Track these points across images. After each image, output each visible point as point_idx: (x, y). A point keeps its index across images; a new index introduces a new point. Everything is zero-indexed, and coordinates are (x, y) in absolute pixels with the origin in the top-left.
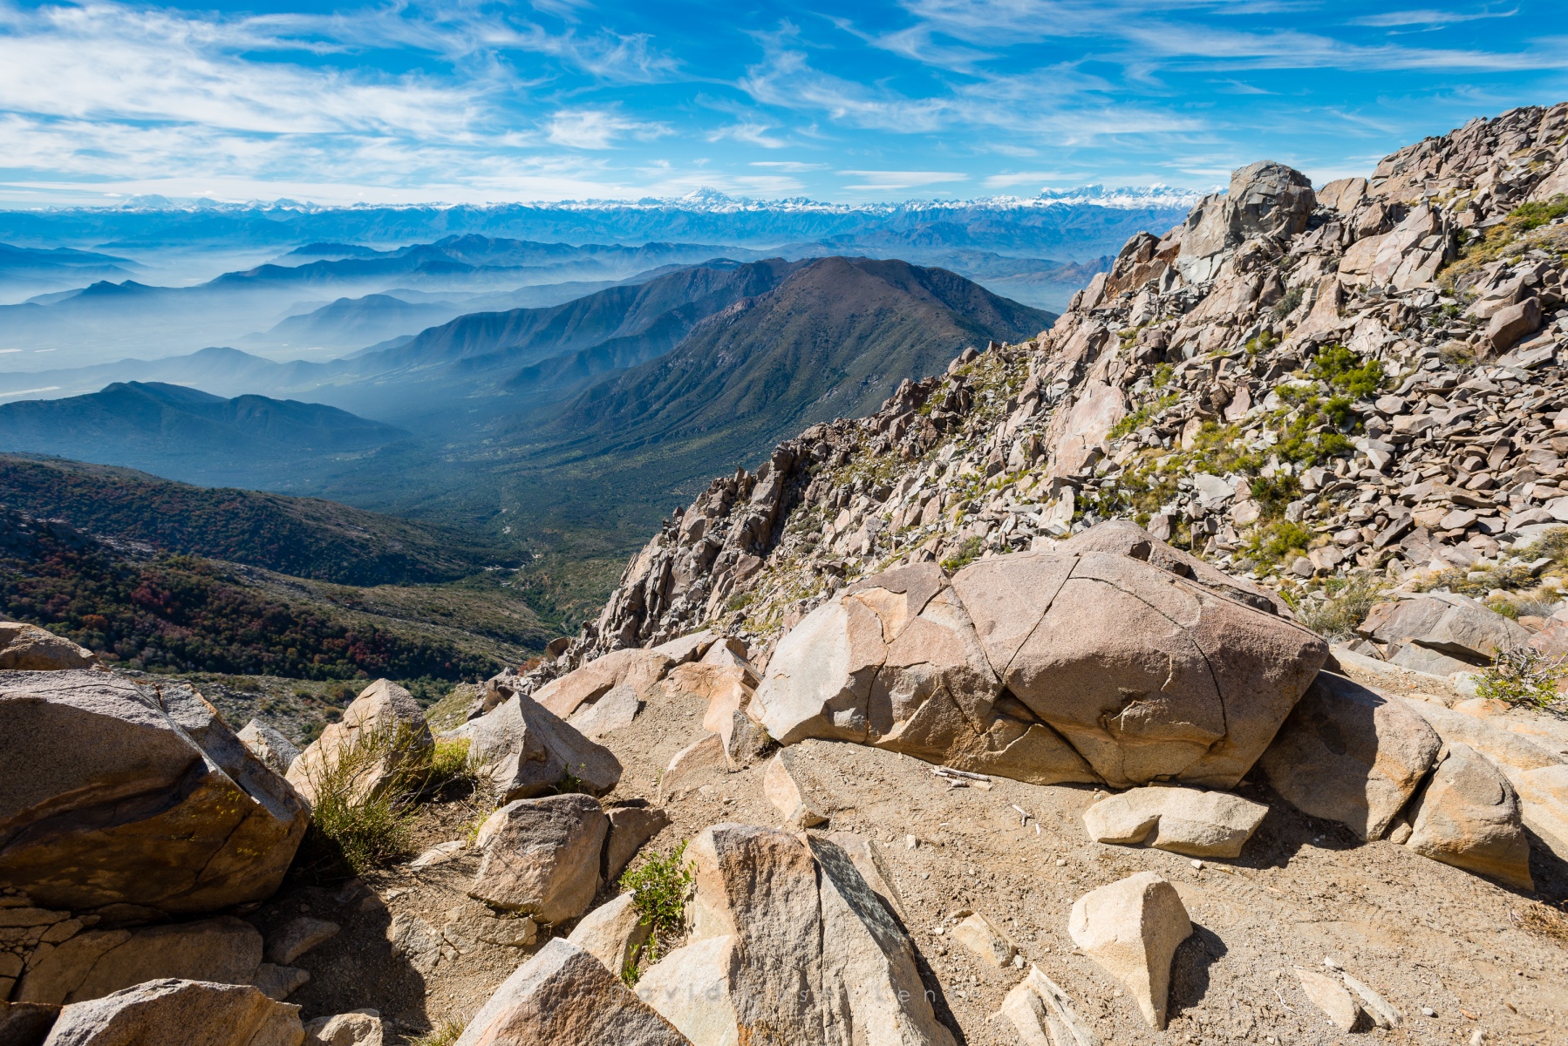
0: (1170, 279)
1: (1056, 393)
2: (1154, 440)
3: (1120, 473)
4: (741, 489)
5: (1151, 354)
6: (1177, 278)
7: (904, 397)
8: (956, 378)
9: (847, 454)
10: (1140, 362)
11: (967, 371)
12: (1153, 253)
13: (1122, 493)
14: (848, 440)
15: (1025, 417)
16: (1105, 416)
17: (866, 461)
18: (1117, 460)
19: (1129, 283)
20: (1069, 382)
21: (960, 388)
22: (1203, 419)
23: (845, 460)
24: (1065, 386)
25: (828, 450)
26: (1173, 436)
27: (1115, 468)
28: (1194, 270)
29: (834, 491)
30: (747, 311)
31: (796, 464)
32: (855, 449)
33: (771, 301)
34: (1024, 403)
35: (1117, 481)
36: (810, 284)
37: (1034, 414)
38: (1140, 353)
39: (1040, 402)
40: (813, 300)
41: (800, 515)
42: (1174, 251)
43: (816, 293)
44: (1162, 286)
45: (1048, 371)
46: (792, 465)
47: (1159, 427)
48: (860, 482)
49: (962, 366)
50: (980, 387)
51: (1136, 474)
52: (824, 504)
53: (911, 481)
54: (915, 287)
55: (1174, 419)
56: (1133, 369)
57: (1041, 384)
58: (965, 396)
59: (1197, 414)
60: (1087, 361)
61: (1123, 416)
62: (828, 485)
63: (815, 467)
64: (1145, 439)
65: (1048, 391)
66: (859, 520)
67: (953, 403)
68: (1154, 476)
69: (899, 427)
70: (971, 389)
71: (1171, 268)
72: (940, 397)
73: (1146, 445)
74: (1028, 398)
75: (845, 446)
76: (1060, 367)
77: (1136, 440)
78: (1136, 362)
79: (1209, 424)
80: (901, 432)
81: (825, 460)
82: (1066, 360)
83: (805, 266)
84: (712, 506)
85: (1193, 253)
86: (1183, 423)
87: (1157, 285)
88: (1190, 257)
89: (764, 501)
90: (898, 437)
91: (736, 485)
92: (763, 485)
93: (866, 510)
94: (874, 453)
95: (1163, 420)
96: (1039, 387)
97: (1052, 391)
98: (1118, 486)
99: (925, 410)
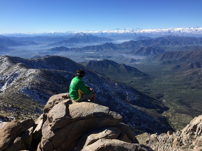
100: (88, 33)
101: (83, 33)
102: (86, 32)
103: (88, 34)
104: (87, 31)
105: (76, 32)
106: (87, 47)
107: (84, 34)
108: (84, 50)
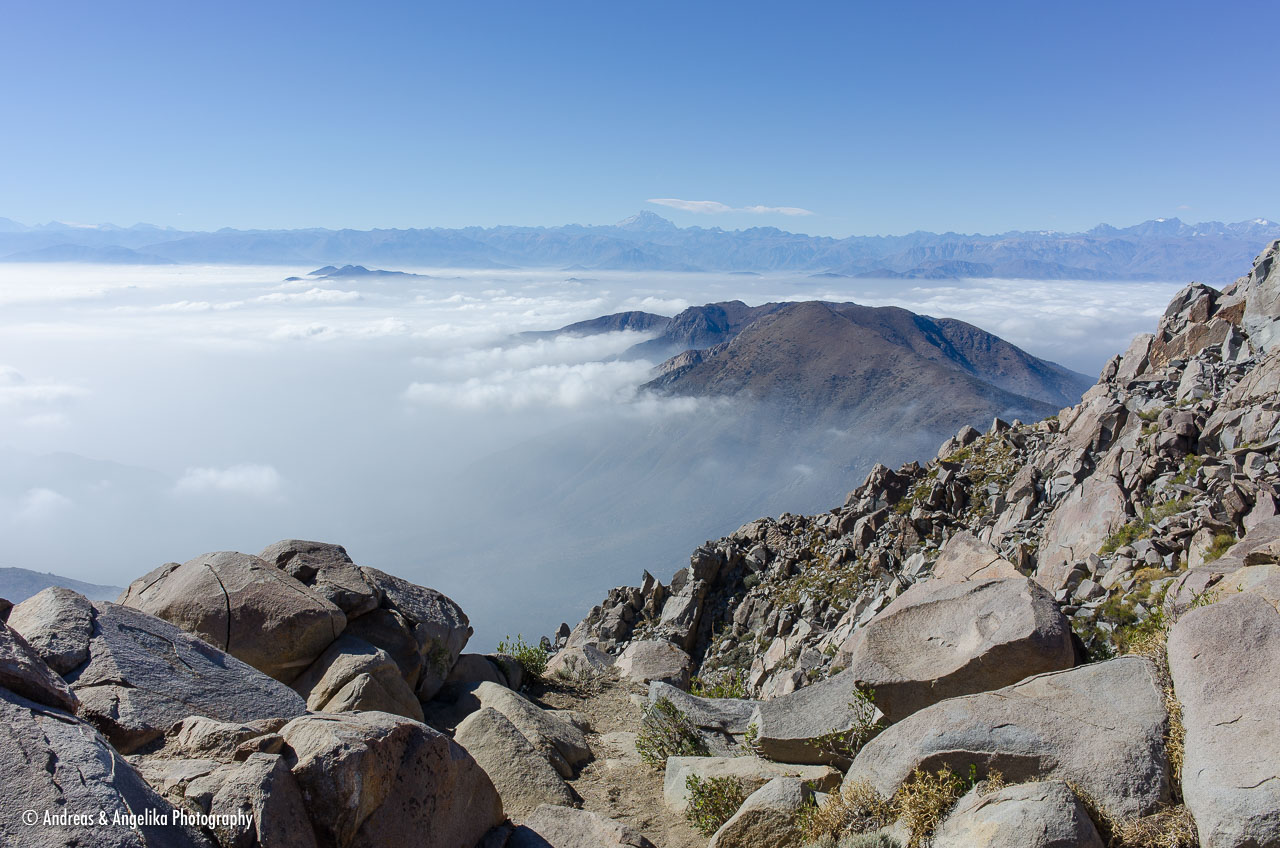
0: (1236, 343)
1: (1057, 490)
2: (1152, 557)
3: (1104, 599)
4: (649, 603)
5: (1177, 444)
6: (1245, 344)
7: (874, 487)
8: (946, 466)
9: (793, 562)
10: (1161, 454)
11: (963, 456)
12: (1212, 308)
13: (1102, 626)
14: (798, 543)
15: (1015, 521)
16: (1100, 522)
17: (818, 573)
18: (1105, 583)
19: (1181, 349)
20: (1075, 475)
21: (951, 478)
22: (1215, 531)
23: (792, 569)
24: (1071, 480)
25: (770, 556)
26: (1178, 551)
27: (1100, 592)
28: (1265, 335)
29: (774, 613)
30: (691, 367)
31: (724, 572)
32: (807, 555)
33: (724, 355)
34: (1015, 501)
35: (1098, 610)
36: (777, 335)
37: (1028, 517)
38: (1162, 441)
39: (1037, 500)
40: (781, 356)
41: (726, 643)
42: (1240, 309)
43: (786, 346)
44: (1225, 353)
45: (1048, 460)
46: (719, 573)
47: (1159, 540)
48: (810, 602)
49: (957, 450)
50: (981, 478)
51: (1123, 602)
52: (759, 630)
53: (867, 602)
54: (920, 343)
55: (1178, 530)
56: (1152, 461)
57: (1038, 476)
58: (959, 490)
59: (1206, 524)
60: (1099, 449)
61: (1122, 524)
62: (767, 604)
63: (748, 579)
64: (1141, 555)
65: (1047, 486)
66: (796, 653)
67: (941, 499)
68: (1144, 605)
69: (866, 528)
70: (967, 481)
71: (1236, 331)
72: (924, 491)
73: (1141, 564)
74: (1019, 495)
75: (793, 552)
76: (1064, 456)
77: (1130, 555)
78: (1157, 452)
79: (1223, 538)
80: (869, 536)
81: (764, 568)
82: (1072, 446)
83: (772, 311)
84: (607, 625)
85: (1263, 313)
86: (1189, 535)
87: (1219, 352)
88: (1259, 317)
89: (680, 621)
90: (866, 541)
91: (640, 597)
92: (677, 599)
93: (806, 640)
94: (832, 563)
95: (1166, 530)
96: (1035, 481)
97: (1052, 487)
98: (1098, 617)
99: (903, 506)
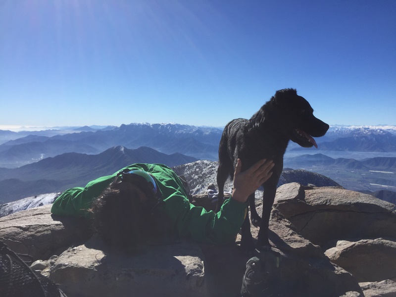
100: (381, 130)
101: (368, 128)
102: (377, 128)
103: (381, 132)
104: (379, 125)
105: (352, 128)
106: (375, 158)
107: (373, 131)
108: (367, 166)
